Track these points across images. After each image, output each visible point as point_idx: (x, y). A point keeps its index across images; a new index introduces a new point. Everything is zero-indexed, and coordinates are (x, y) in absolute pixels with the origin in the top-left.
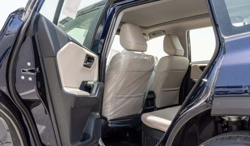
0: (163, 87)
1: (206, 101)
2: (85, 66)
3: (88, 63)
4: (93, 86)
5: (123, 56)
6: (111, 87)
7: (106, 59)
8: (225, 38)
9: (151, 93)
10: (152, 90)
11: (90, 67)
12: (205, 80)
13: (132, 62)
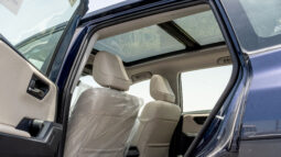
0: (148, 142)
1: (226, 148)
2: (29, 92)
3: (37, 91)
4: (43, 125)
5: (96, 92)
6: (77, 137)
7: (71, 95)
8: (248, 53)
9: (133, 148)
10: (135, 145)
11: (41, 98)
12: (219, 117)
13: (108, 102)
